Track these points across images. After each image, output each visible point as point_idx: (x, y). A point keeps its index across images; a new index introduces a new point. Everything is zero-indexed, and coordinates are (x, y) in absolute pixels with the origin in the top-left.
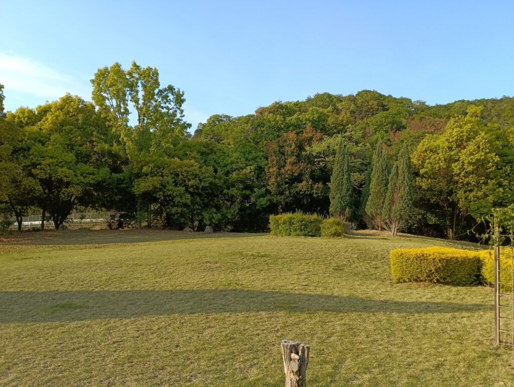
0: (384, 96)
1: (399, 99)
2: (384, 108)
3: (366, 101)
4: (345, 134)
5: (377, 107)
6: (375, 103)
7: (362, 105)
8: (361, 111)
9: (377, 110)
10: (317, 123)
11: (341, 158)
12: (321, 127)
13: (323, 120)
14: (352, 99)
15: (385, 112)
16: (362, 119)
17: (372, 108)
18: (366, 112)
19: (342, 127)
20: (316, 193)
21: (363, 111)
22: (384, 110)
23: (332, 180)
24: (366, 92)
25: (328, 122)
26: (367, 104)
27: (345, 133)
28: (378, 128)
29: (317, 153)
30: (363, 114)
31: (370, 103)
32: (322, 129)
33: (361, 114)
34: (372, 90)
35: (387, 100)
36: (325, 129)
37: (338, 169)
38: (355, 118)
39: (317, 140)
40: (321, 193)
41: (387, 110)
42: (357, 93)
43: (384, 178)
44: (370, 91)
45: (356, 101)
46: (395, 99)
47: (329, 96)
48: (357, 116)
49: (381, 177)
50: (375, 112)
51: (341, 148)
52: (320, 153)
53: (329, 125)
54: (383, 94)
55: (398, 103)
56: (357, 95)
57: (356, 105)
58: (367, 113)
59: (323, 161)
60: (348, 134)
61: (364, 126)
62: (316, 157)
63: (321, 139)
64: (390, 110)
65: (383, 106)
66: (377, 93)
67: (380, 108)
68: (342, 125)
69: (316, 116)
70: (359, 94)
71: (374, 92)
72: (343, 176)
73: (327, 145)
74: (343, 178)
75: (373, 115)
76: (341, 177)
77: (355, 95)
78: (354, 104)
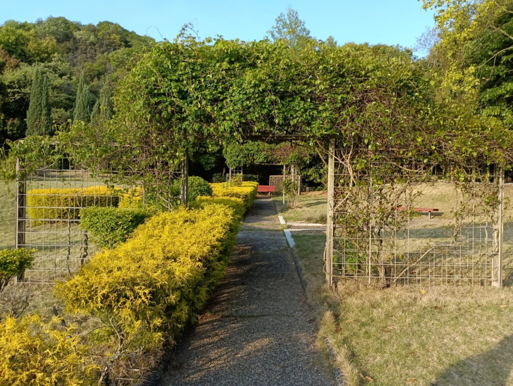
0: (127, 31)
1: (142, 37)
2: (127, 45)
3: (108, 33)
4: (50, 64)
5: (119, 42)
6: (118, 37)
7: (103, 37)
8: (102, 44)
9: (120, 46)
10: (14, 46)
11: (38, 90)
12: (19, 51)
13: (22, 44)
14: (92, 29)
15: (127, 49)
16: (103, 52)
17: (114, 43)
18: (107, 45)
19: (46, 55)
20: (11, 130)
21: (104, 45)
22: (126, 46)
23: (28, 116)
24: (108, 23)
25: (29, 47)
26: (108, 37)
27: (50, 62)
28: (119, 65)
29: (10, 83)
30: (104, 48)
31: (112, 37)
32: (20, 55)
33: (102, 47)
34: (114, 23)
35: (130, 36)
36: (25, 55)
37: (34, 103)
38: (96, 50)
39: (12, 67)
40: (17, 130)
41: (130, 46)
42: (98, 23)
43: (86, 116)
44: (112, 24)
45: (97, 32)
46: (138, 36)
47: (65, 21)
48: (98, 49)
49: (82, 114)
50: (117, 47)
51: (38, 78)
52: (14, 82)
53: (30, 51)
54: (125, 28)
55: (141, 40)
56: (98, 25)
57: (96, 36)
58: (109, 47)
59: (18, 92)
60: (52, 64)
61: (104, 61)
62: (9, 87)
63: (17, 66)
64: (133, 48)
65: (126, 42)
66: (119, 26)
67: (123, 43)
68: (47, 52)
69: (13, 38)
70: (100, 24)
71: (116, 25)
72: (41, 111)
73: (23, 74)
74: (41, 114)
75: (115, 49)
76: (39, 112)
77: (96, 25)
78: (94, 35)
